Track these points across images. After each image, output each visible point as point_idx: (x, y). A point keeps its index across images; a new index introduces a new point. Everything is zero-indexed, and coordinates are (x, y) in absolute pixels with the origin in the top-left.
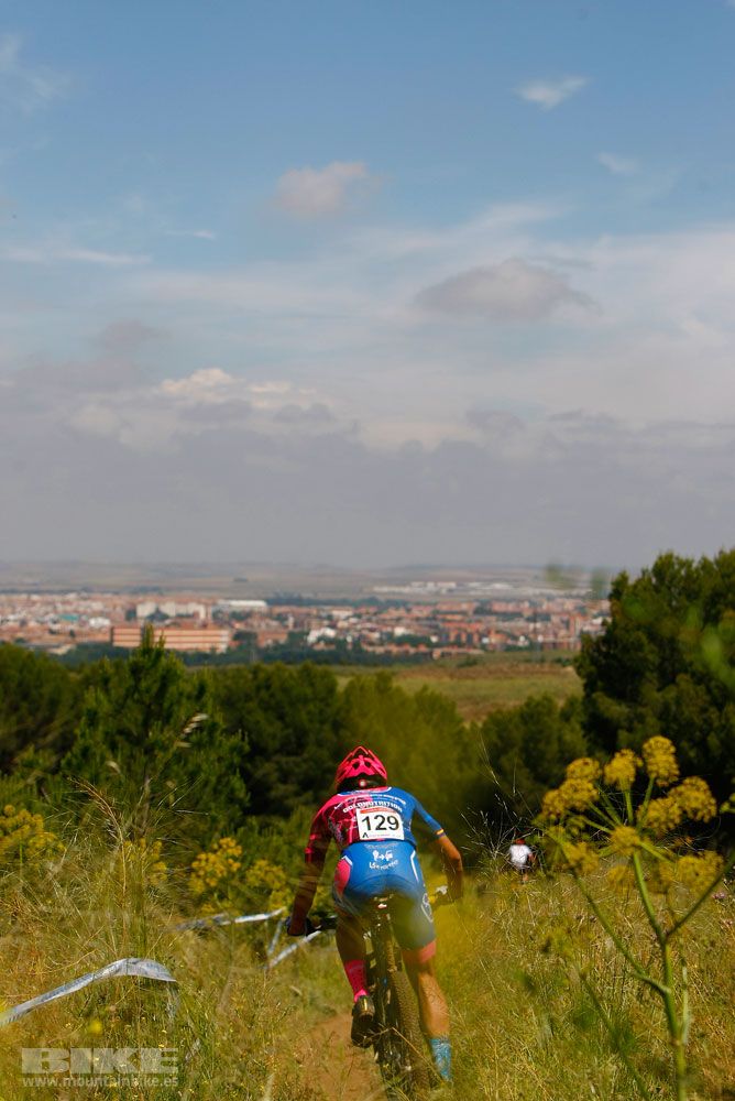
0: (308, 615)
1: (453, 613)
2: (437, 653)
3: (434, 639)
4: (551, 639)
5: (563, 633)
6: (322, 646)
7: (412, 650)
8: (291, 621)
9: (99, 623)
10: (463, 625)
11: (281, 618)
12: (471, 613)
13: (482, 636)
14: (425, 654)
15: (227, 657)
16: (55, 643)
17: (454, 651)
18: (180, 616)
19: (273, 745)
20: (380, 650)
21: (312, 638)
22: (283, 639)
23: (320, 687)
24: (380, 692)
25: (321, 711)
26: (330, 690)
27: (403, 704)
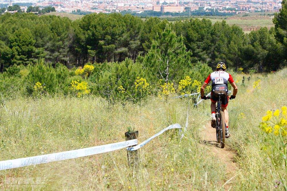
0: (204, 3)
1: (241, 2)
2: (237, 12)
3: (237, 9)
4: (267, 9)
5: (270, 7)
6: (207, 11)
7: (231, 12)
8: (199, 5)
9: (149, 7)
10: (244, 5)
11: (197, 4)
12: (246, 2)
13: (249, 8)
14: (234, 13)
15: (183, 14)
16: (139, 11)
17: (242, 12)
18: (170, 3)
19: (195, 39)
20: (222, 12)
21: (205, 9)
22: (197, 9)
23: (207, 24)
24: (223, 25)
25: (208, 30)
26: (210, 25)
27: (229, 28)
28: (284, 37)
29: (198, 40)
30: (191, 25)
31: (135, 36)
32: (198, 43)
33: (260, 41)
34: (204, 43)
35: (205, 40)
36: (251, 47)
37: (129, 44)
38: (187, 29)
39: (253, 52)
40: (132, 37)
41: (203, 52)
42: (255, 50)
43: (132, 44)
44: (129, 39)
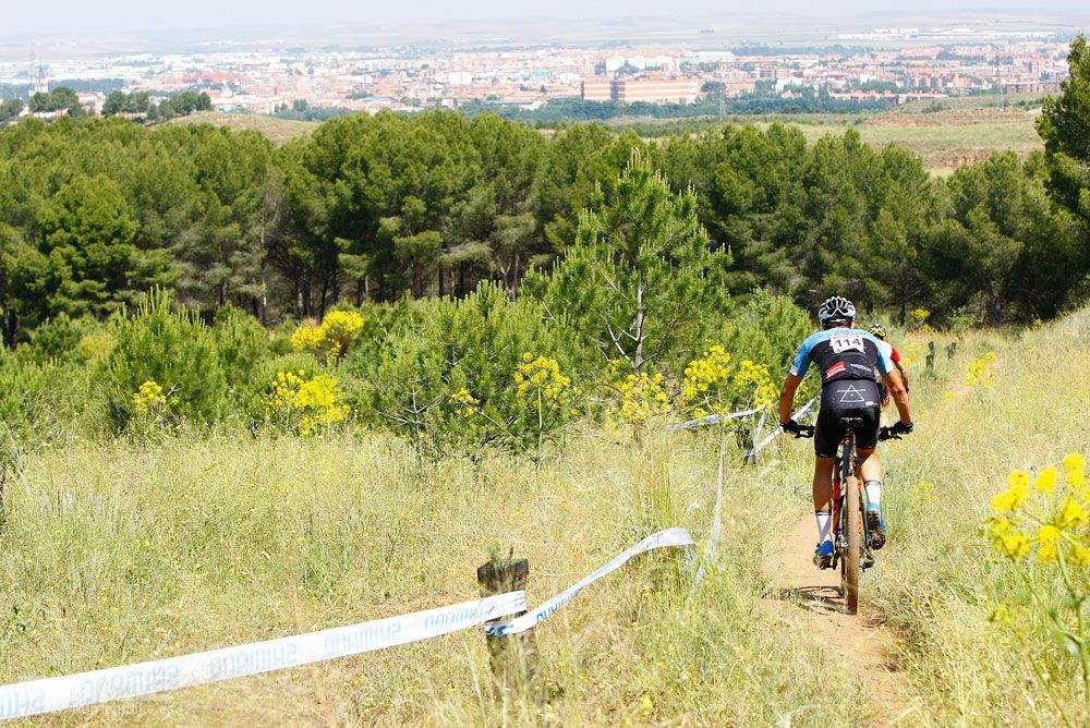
0: (775, 63)
1: (916, 58)
2: (903, 98)
3: (899, 85)
4: (1014, 81)
5: (1025, 75)
6: (788, 95)
7: (878, 96)
8: (757, 71)
9: (567, 85)
10: (927, 71)
11: (748, 68)
12: (934, 58)
13: (945, 80)
14: (890, 99)
15: (695, 108)
16: (528, 99)
17: (919, 95)
18: (648, 69)
19: (745, 204)
20: (846, 97)
21: (779, 87)
22: (751, 88)
23: (790, 146)
24: (850, 149)
25: (792, 169)
26: (801, 149)
27: (871, 160)
28: (1080, 186)
29: (756, 208)
30: (729, 149)
31: (515, 198)
32: (756, 217)
33: (991, 204)
34: (778, 218)
35: (783, 207)
36: (957, 226)
37: (495, 229)
38: (712, 164)
39: (965, 247)
40: (505, 202)
41: (774, 251)
42: (972, 241)
43: (504, 227)
44: (492, 209)
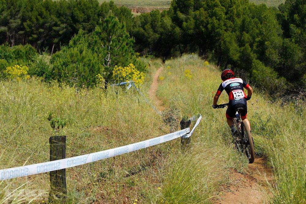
23: (94, 5)
24: (111, 6)
25: (95, 11)
26: (97, 5)
27: (117, 10)
29: (84, 21)
30: (77, 4)
31: (15, 15)
32: (84, 24)
33: (151, 24)
34: (90, 24)
35: (91, 21)
36: (142, 30)
37: (9, 23)
39: (143, 35)
40: (12, 16)
41: (88, 33)
42: (146, 34)
43: (11, 23)
44: (8, 18)
